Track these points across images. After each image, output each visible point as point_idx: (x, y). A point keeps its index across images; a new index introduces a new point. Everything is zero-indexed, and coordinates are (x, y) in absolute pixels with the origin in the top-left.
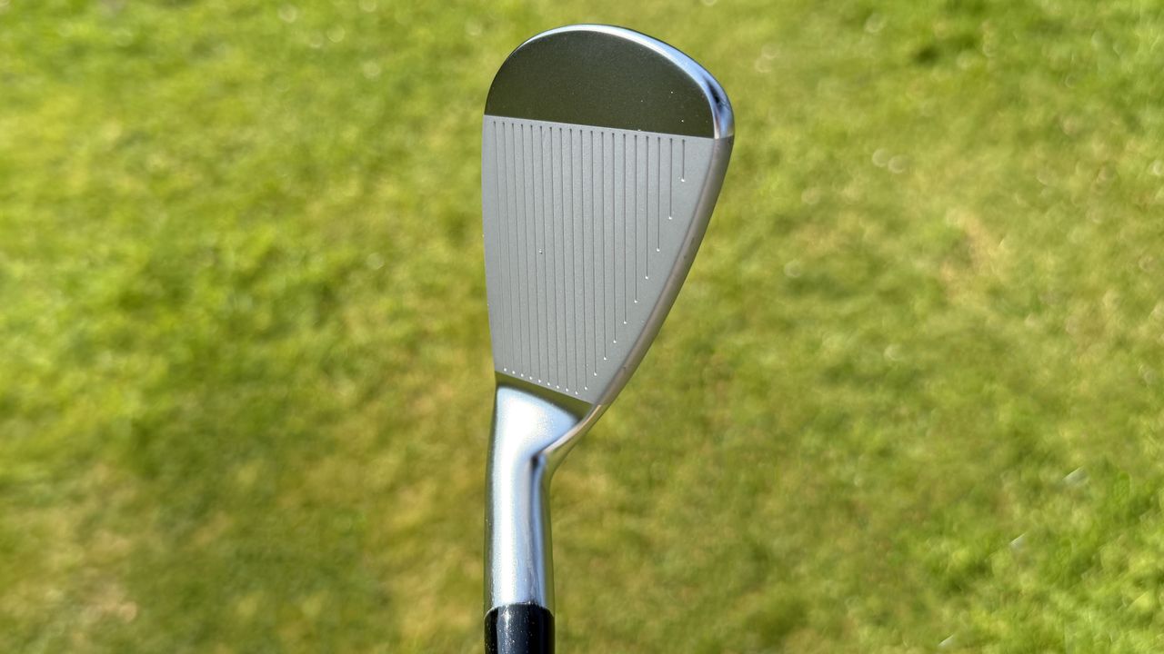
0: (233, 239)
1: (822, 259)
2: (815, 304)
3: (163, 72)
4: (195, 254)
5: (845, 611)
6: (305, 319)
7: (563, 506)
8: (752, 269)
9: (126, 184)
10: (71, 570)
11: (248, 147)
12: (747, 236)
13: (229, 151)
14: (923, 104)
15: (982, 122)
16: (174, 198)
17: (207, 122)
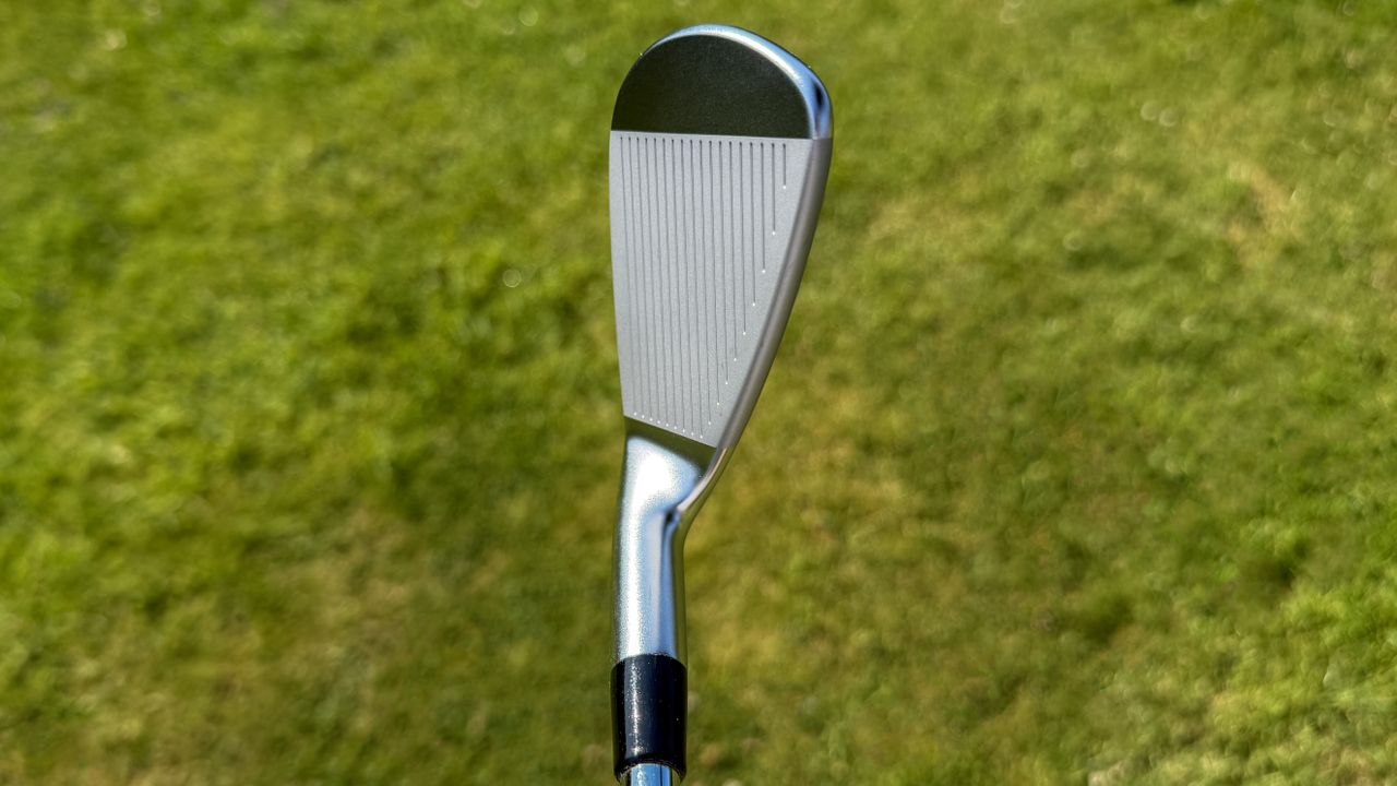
0: (458, 258)
1: (1102, 228)
2: (1100, 279)
3: (346, 77)
4: (420, 276)
5: (1170, 602)
6: (550, 338)
7: (857, 517)
8: (1027, 245)
9: (330, 206)
10: (349, 624)
11: (456, 153)
12: (1018, 208)
13: (435, 160)
14: (1189, 48)
15: (1255, 62)
16: (383, 217)
17: (403, 130)
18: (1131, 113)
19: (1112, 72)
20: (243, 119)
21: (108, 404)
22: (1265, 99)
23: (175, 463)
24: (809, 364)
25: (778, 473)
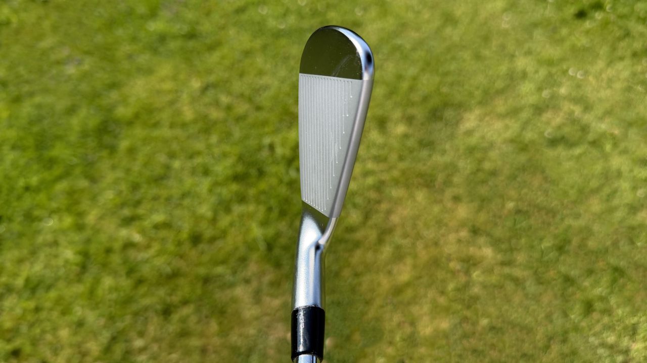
18: (565, 72)
19: (553, 52)
20: (165, 69)
21: (126, 212)
22: (620, 66)
23: (163, 240)
24: (442, 191)
25: (436, 244)
